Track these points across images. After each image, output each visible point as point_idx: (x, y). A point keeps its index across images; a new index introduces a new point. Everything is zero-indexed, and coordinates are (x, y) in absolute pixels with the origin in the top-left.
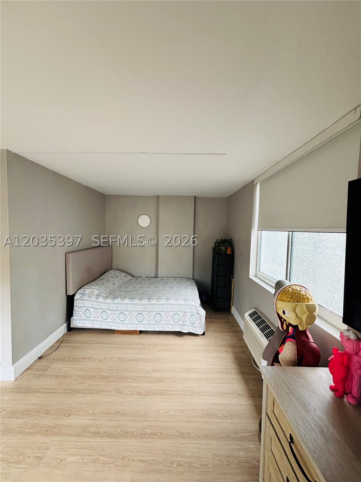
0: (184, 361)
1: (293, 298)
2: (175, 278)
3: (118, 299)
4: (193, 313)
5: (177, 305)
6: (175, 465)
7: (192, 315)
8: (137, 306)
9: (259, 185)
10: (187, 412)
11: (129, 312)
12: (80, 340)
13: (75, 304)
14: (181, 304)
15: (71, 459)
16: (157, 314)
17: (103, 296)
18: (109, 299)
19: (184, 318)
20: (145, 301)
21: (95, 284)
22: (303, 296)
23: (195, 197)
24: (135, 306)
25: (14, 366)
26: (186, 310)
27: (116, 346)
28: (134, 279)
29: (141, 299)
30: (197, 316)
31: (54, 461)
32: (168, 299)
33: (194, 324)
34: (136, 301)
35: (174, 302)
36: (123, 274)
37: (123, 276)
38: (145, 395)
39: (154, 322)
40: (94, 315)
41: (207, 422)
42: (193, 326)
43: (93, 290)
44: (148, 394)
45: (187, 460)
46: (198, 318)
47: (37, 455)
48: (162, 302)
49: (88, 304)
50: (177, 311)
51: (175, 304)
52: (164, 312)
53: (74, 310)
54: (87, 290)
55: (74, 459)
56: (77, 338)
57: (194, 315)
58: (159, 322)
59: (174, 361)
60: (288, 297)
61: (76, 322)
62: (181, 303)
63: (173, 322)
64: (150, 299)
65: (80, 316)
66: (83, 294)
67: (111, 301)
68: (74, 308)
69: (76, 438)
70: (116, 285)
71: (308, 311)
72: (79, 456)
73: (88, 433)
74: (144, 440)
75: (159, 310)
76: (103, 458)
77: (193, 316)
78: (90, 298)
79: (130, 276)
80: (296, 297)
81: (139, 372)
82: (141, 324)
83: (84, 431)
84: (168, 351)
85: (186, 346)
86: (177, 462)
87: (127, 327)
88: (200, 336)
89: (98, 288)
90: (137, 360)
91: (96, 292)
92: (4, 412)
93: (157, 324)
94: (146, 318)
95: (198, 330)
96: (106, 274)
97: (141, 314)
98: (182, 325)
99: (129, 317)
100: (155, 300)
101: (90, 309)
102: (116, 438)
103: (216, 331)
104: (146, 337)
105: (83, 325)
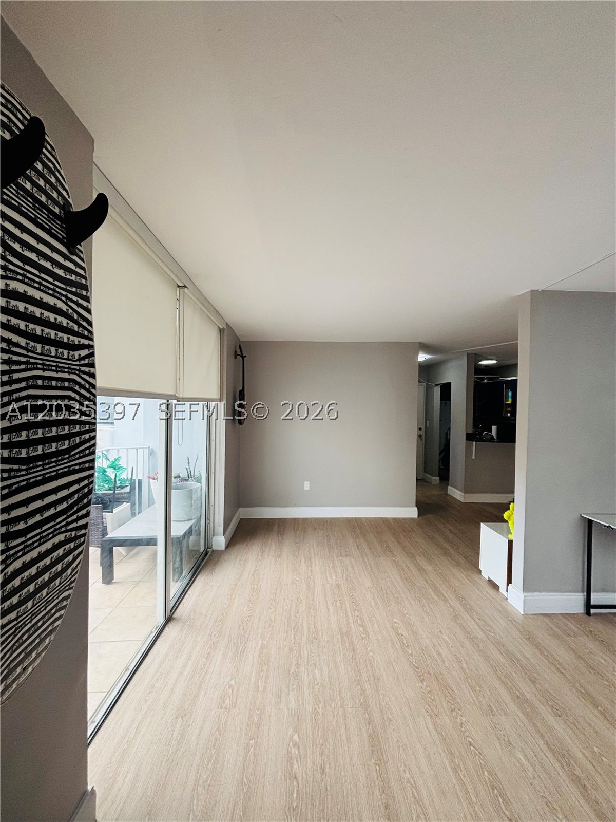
15: (521, 757)
25: (525, 594)
31: (502, 733)
47: (492, 705)
69: (546, 747)
72: (532, 769)
73: (568, 765)
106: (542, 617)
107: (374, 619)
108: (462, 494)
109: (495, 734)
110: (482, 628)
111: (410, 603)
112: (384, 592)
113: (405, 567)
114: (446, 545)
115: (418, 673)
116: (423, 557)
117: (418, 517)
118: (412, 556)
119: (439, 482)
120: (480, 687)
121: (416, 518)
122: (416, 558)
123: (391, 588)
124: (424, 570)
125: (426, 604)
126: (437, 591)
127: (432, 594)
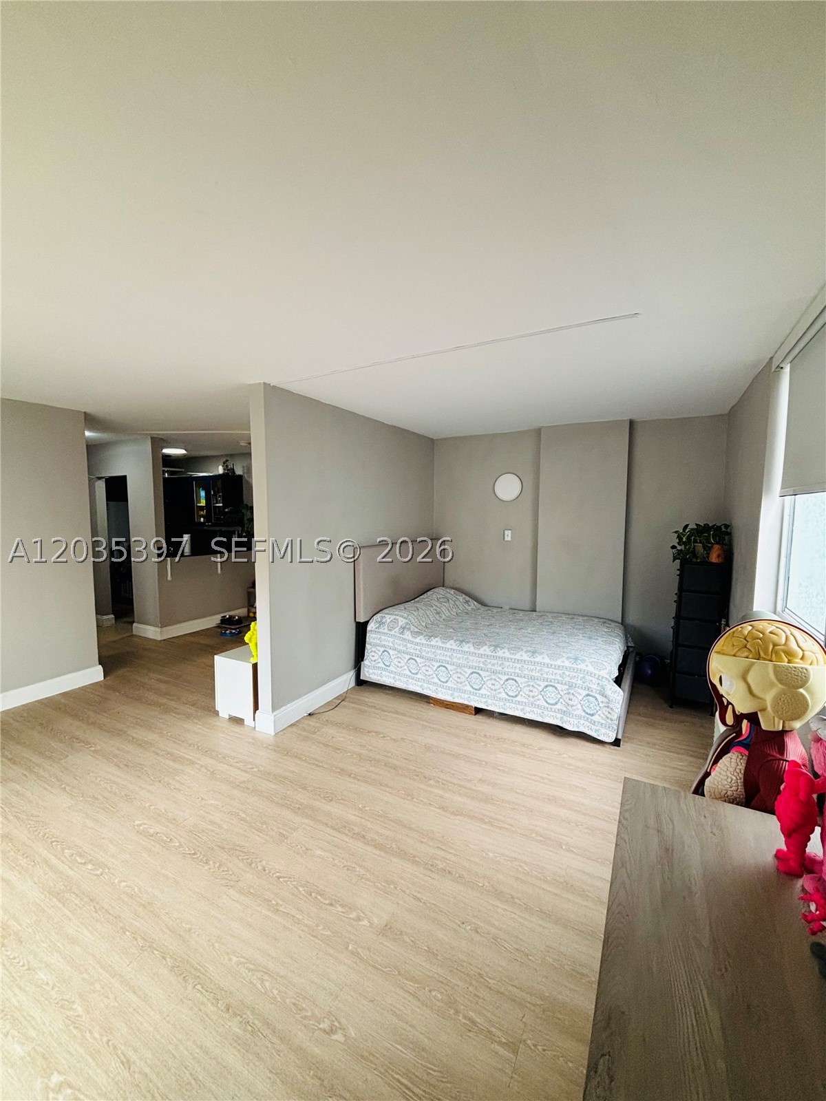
0: (550, 781)
1: (746, 647)
2: (572, 615)
3: (436, 639)
4: (592, 691)
5: (553, 667)
6: (469, 927)
7: (588, 695)
8: (470, 657)
9: (787, 369)
10: (523, 865)
11: (455, 667)
12: (371, 703)
13: (367, 640)
14: (563, 667)
15: (319, 852)
16: (509, 679)
17: (412, 629)
18: (421, 637)
19: (570, 699)
20: (486, 650)
21: (403, 608)
22: (775, 645)
23: (632, 423)
24: (466, 657)
25: (275, 713)
26: (574, 681)
27: (425, 723)
28: (483, 609)
29: (479, 644)
30: (600, 698)
31: (299, 847)
32: (534, 652)
33: (592, 715)
34: (467, 647)
35: (547, 660)
36: (462, 598)
37: (461, 600)
38: (453, 813)
39: (504, 695)
40: (396, 661)
41: (555, 894)
42: (589, 720)
43: (397, 617)
44: (458, 813)
45: (493, 930)
46: (604, 704)
47: (281, 831)
48: (521, 656)
49: (387, 641)
50: (553, 681)
51: (548, 665)
52: (524, 677)
53: (366, 651)
54: (388, 617)
55: (323, 854)
56: (367, 697)
57: (592, 696)
58: (513, 697)
59: (528, 776)
60: (733, 645)
61: (370, 672)
62: (563, 664)
63: (543, 701)
64: (496, 647)
65: (375, 661)
66: (381, 623)
67: (423, 641)
68: (367, 645)
69: (331, 831)
70: (443, 616)
71: (780, 681)
72: (330, 855)
73: (349, 831)
74: (428, 873)
75: (513, 671)
76: (361, 870)
77: (591, 698)
78: (391, 630)
79: (475, 603)
80: (753, 645)
81: (453, 774)
82: (478, 695)
83: (345, 827)
84: (522, 755)
85: (565, 756)
86: (473, 926)
87: (452, 695)
88: (608, 746)
89: (405, 615)
90: (457, 756)
91: (402, 621)
92: (256, 770)
93: (509, 700)
94: (488, 683)
95: (603, 730)
96: (428, 593)
97: (478, 673)
98: (564, 713)
99: (455, 676)
100: (506, 650)
101: (390, 651)
102: (386, 852)
103: (654, 744)
104: (485, 723)
105: (379, 678)
106: (290, 729)
107: (103, 841)
108: (158, 629)
109: (294, 852)
110: (243, 769)
111: (149, 791)
112: (100, 797)
113: (118, 752)
114: (164, 701)
115: (197, 858)
116: (137, 727)
117: (105, 676)
118: (120, 733)
119: (114, 621)
120: (266, 824)
121: (101, 681)
122: (128, 733)
123: (109, 788)
124: (147, 742)
125: (170, 781)
126: (175, 758)
127: (172, 763)
